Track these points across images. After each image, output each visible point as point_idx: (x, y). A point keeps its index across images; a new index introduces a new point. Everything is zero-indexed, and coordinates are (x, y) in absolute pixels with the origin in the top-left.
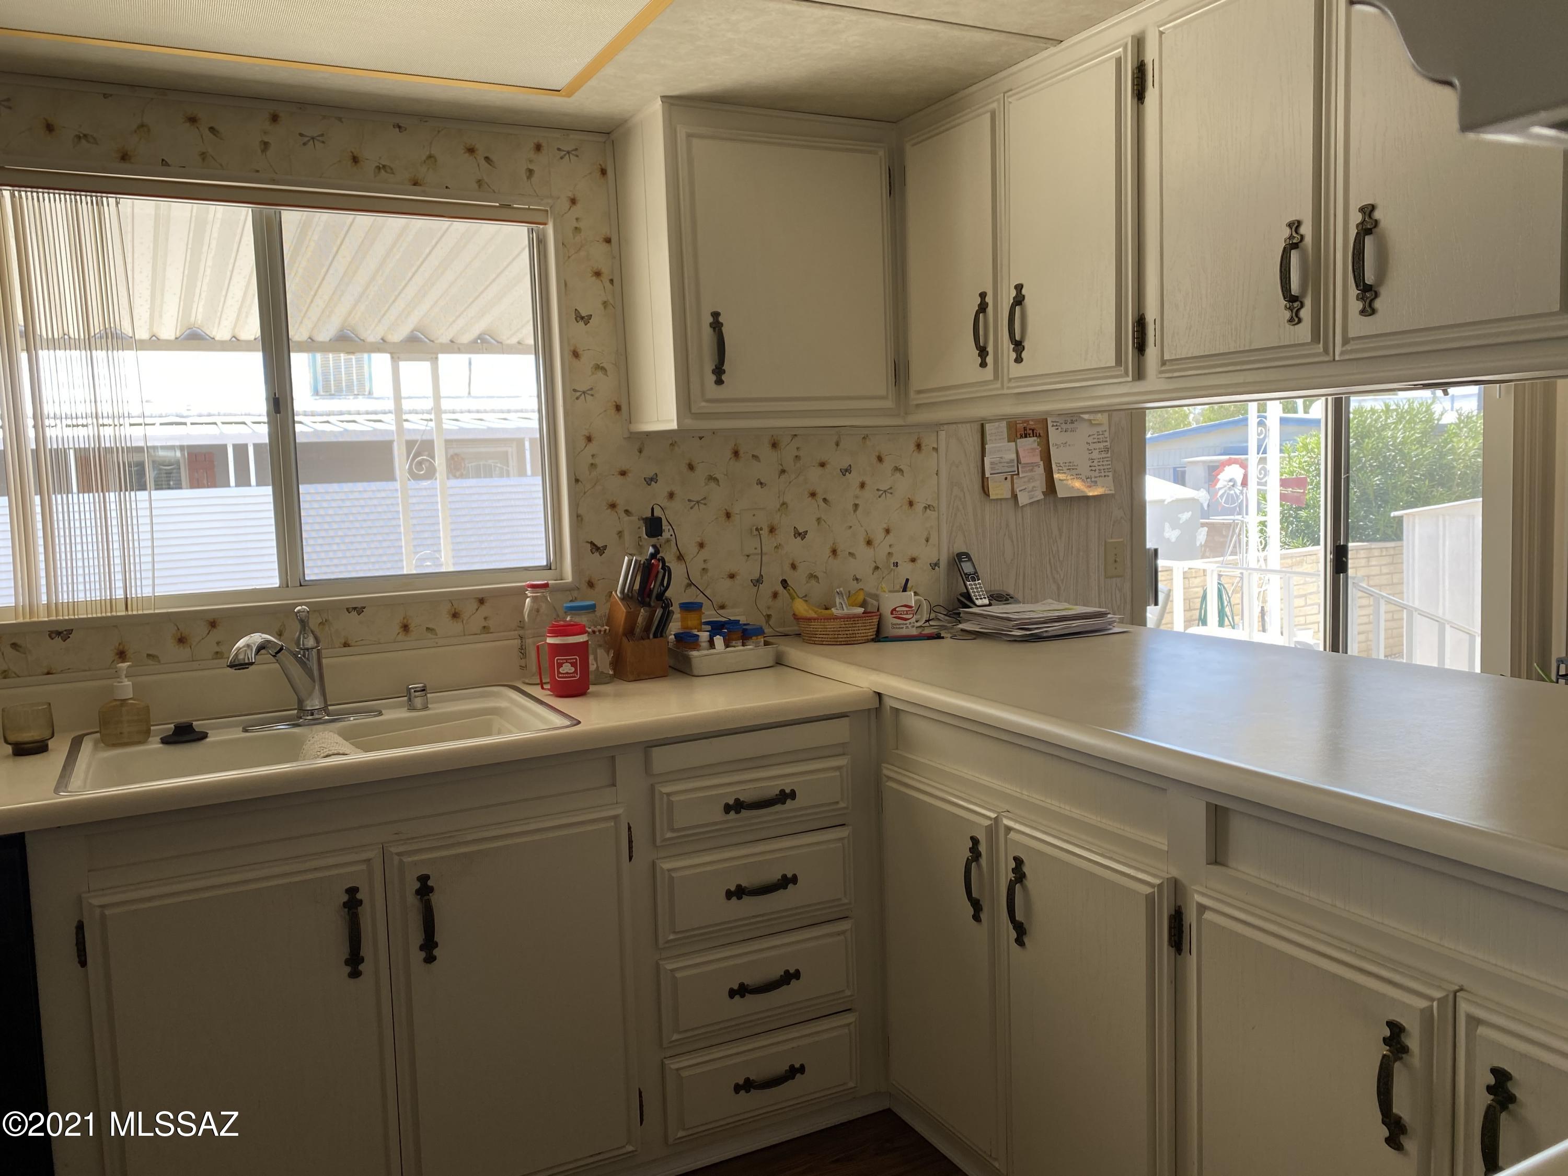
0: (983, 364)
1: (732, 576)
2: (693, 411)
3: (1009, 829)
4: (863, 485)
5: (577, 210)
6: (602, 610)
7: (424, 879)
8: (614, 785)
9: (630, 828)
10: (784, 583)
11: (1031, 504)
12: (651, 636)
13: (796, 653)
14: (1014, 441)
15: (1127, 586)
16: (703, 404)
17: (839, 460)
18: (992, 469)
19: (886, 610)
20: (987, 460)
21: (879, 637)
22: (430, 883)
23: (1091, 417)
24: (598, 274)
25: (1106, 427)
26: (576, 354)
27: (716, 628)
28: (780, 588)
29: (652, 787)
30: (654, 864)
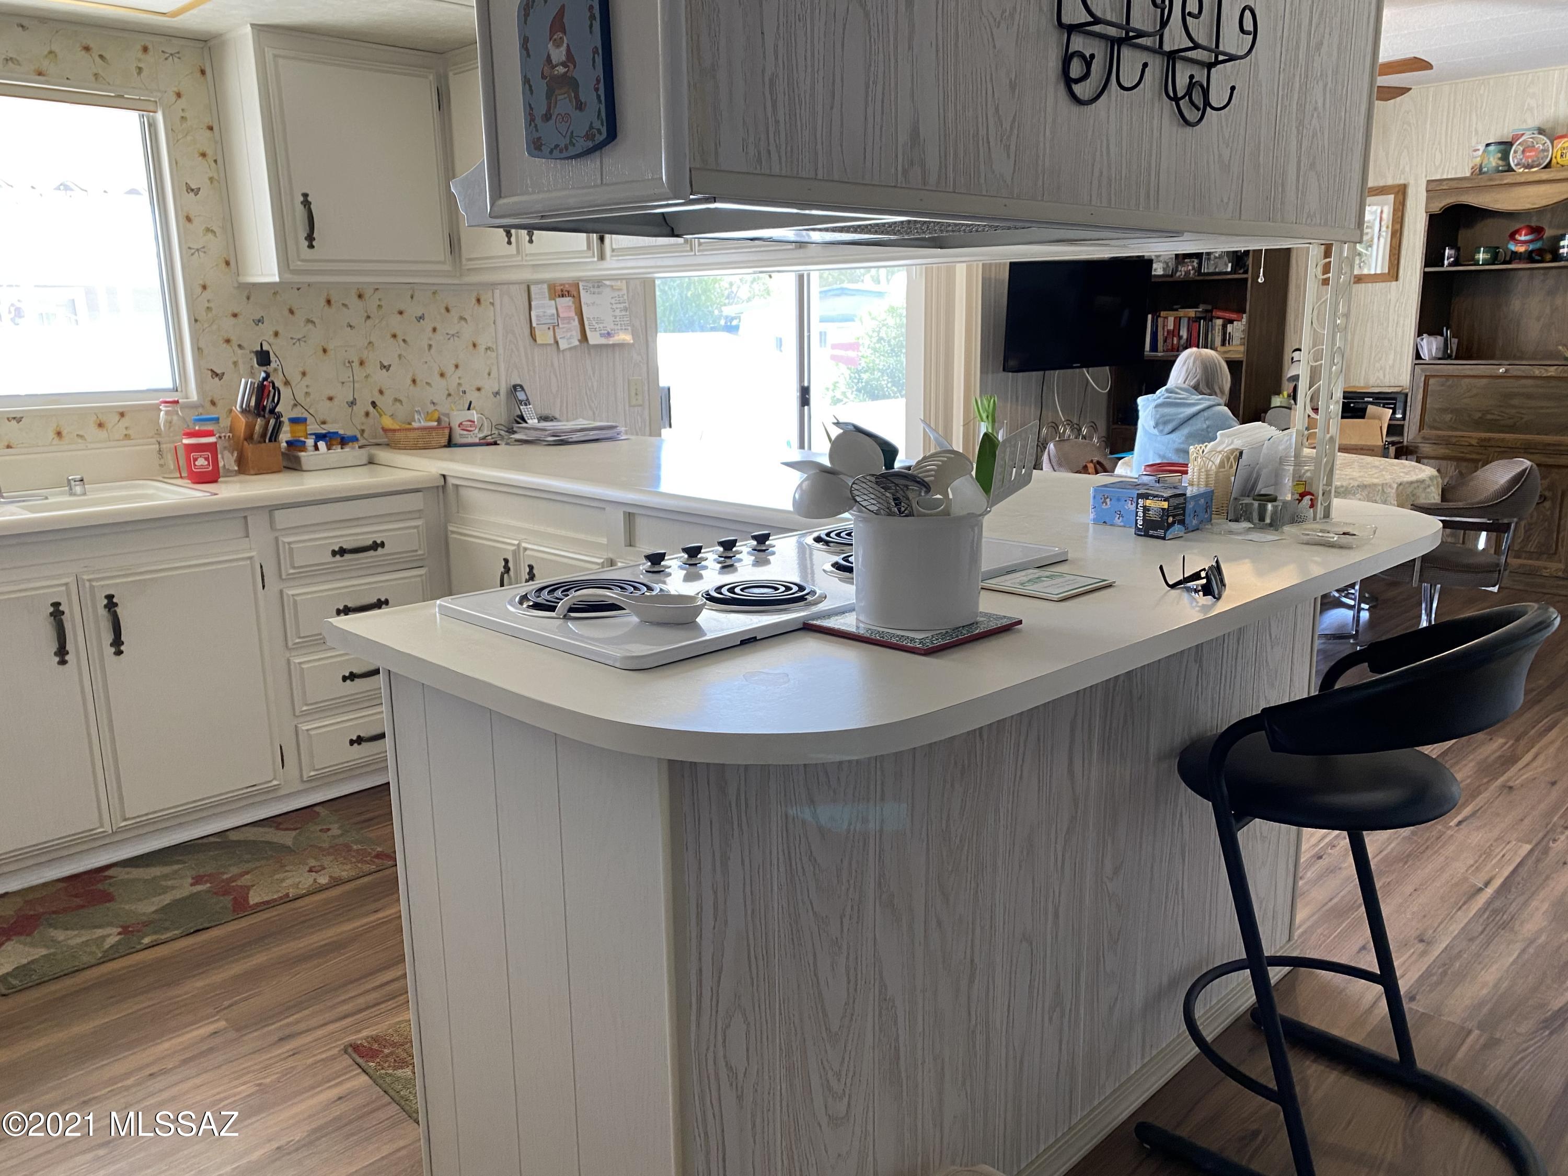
0: (509, 243)
1: (331, 399)
2: (291, 268)
3: (525, 549)
4: (434, 330)
5: (182, 103)
6: (225, 423)
7: (110, 597)
8: (247, 536)
9: (261, 567)
10: (374, 404)
11: (570, 349)
12: (267, 441)
13: (383, 455)
14: (554, 299)
15: (646, 412)
16: (299, 263)
17: (414, 310)
18: (538, 320)
19: (455, 425)
20: (533, 313)
21: (450, 444)
22: (115, 600)
23: (613, 283)
24: (204, 155)
25: (625, 292)
26: (189, 219)
27: (319, 437)
28: (371, 409)
29: (277, 539)
30: (281, 592)
